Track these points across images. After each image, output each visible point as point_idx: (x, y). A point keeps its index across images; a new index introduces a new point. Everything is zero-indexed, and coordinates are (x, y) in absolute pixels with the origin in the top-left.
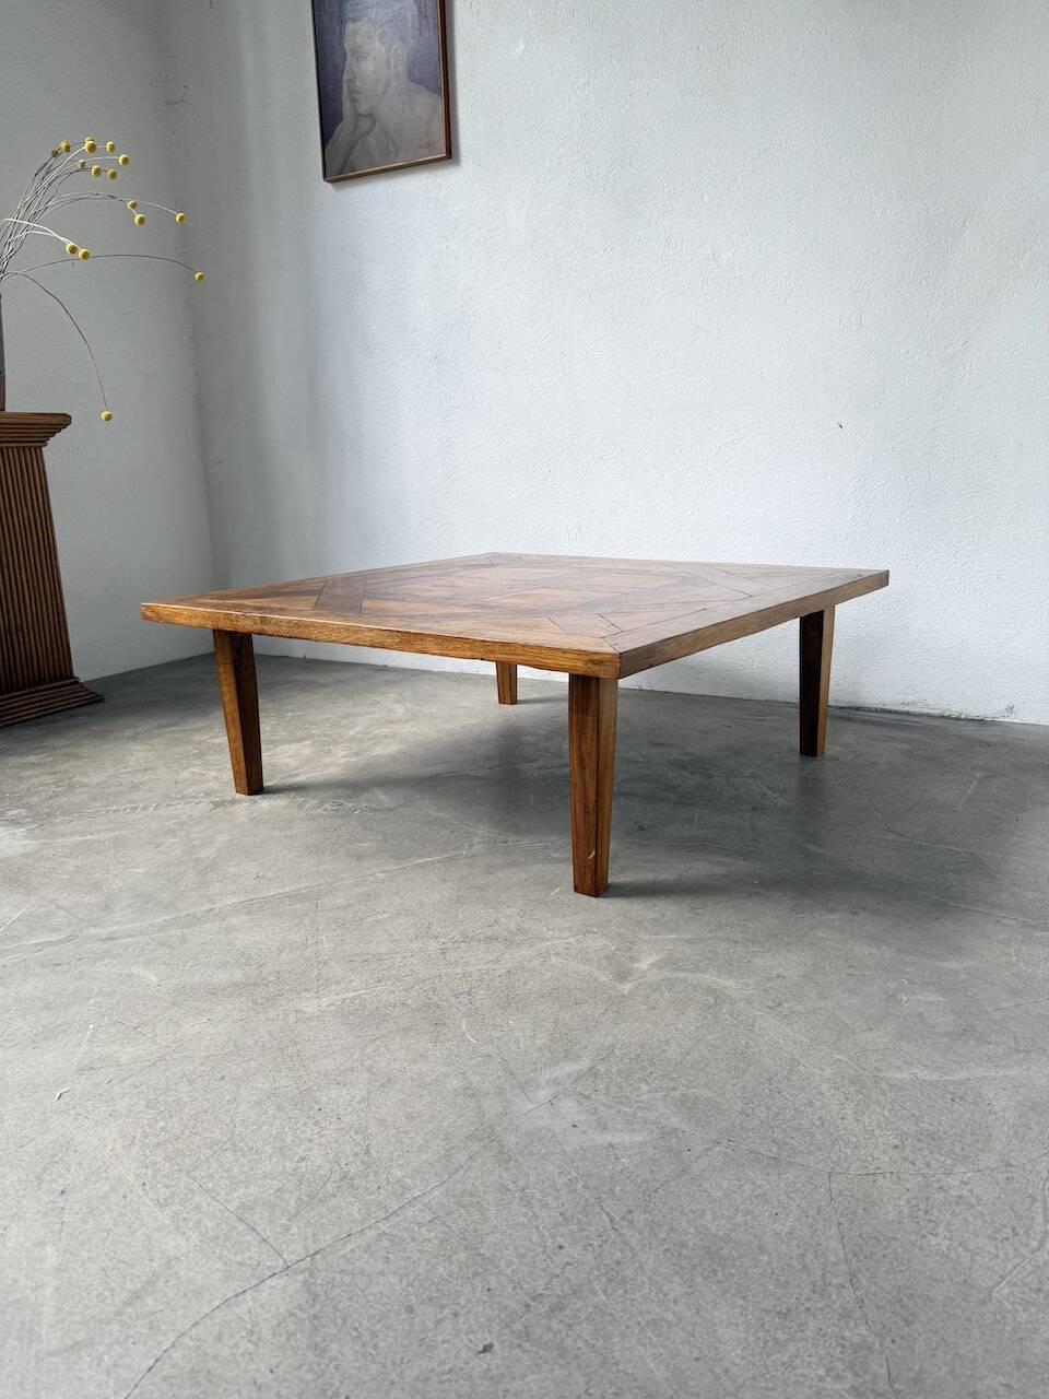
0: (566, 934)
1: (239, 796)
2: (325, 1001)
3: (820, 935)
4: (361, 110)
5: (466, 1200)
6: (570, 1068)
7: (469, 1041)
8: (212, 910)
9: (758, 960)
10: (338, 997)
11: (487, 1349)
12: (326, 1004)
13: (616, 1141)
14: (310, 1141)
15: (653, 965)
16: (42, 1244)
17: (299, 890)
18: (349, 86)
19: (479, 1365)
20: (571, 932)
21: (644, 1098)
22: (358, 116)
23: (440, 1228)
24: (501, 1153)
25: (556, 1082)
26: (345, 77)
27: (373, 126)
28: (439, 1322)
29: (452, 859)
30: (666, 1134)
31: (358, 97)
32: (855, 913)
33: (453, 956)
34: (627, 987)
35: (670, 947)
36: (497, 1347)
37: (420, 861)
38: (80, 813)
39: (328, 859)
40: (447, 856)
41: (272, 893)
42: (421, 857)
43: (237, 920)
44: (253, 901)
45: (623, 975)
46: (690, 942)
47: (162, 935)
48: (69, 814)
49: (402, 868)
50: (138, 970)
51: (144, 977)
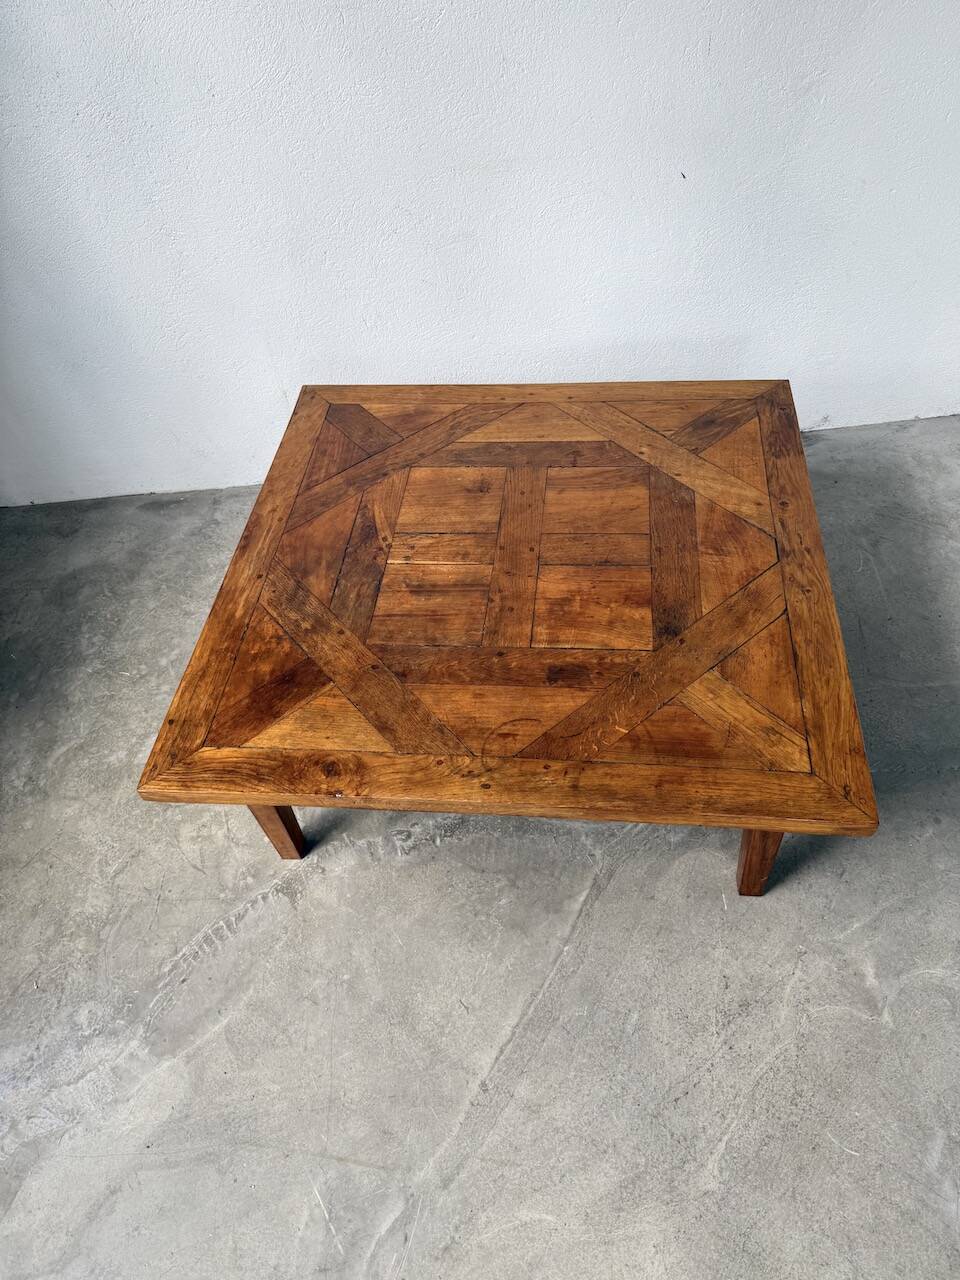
0: (789, 966)
2: (712, 1165)
3: (942, 867)
6: (938, 1145)
7: (852, 1155)
8: (483, 1084)
9: (932, 928)
10: (716, 1157)
12: (716, 1173)
15: (877, 976)
17: (524, 1014)
20: (789, 961)
25: (943, 1169)
29: (597, 888)
32: (937, 821)
33: (741, 1046)
34: (886, 1017)
35: (867, 944)
37: (577, 906)
38: (159, 979)
39: (497, 943)
40: (589, 883)
41: (508, 1031)
42: (570, 897)
43: (523, 1090)
44: (507, 1052)
45: (871, 1004)
46: (873, 927)
47: (484, 1148)
48: (151, 987)
49: (574, 927)
50: (524, 1215)
51: (540, 1221)
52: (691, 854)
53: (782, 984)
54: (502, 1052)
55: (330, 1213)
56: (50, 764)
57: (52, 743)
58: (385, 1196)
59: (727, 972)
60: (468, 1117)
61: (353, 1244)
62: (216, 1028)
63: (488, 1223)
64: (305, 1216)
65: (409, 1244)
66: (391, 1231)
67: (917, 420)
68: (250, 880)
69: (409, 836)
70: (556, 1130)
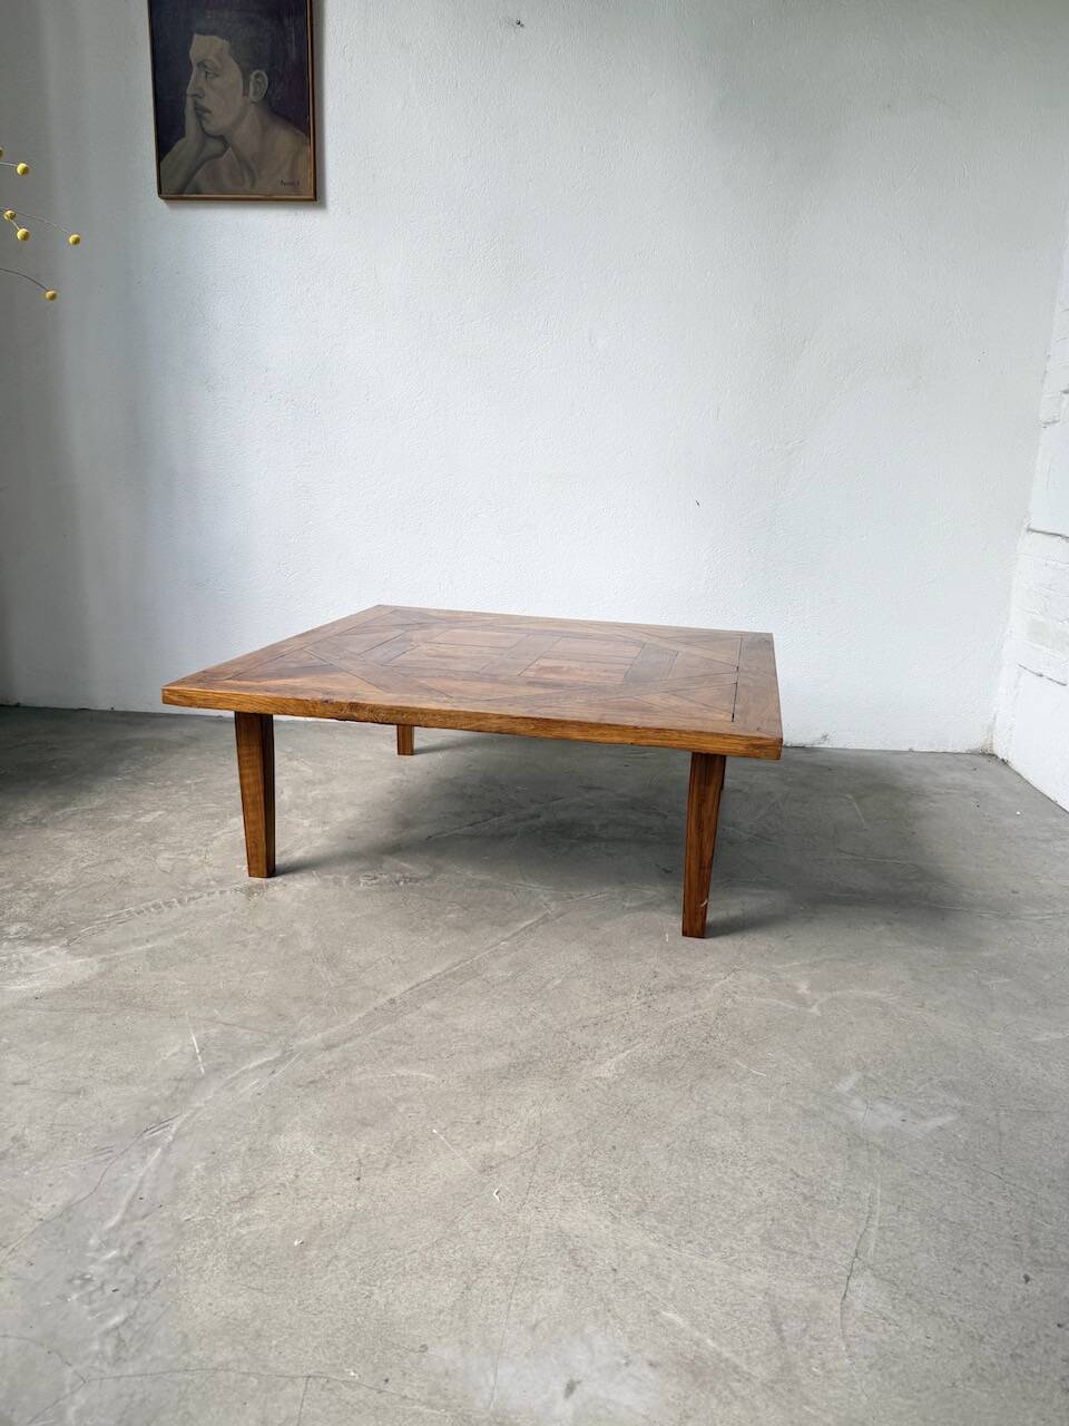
0: (722, 975)
1: (257, 880)
2: (610, 1064)
3: (889, 945)
4: (209, 128)
5: (902, 1189)
6: (852, 1079)
7: (758, 1075)
8: (392, 1000)
9: (873, 972)
10: (615, 1060)
11: (1027, 1279)
12: (612, 1068)
13: (940, 1124)
14: (747, 1178)
15: (810, 989)
16: (654, 1313)
17: (450, 969)
18: (195, 103)
19: (1034, 1288)
20: (722, 972)
21: (920, 1089)
22: (206, 135)
23: (910, 1213)
24: (882, 1152)
25: (854, 1092)
26: (190, 90)
27: (224, 151)
28: (982, 1272)
29: (546, 919)
30: (963, 1111)
31: (207, 115)
33: (660, 1008)
34: (814, 1010)
35: (804, 973)
36: (1031, 1276)
37: (522, 925)
38: (98, 919)
39: (436, 934)
40: (540, 916)
41: (429, 976)
42: (517, 921)
43: (431, 1006)
44: (422, 986)
45: (802, 1001)
46: (814, 965)
47: (377, 1033)
48: (88, 923)
49: (514, 935)
50: (402, 1071)
51: (418, 1077)
52: (642, 913)
53: (712, 982)
54: (418, 985)
55: (202, 1049)
56: (57, 814)
57: (64, 805)
58: (264, 1048)
59: (657, 969)
60: (369, 1014)
61: (217, 1069)
62: (140, 948)
63: (361, 1073)
64: (176, 1049)
65: (275, 1075)
66: (260, 1067)
67: (911, 751)
68: (212, 883)
69: (375, 878)
70: (456, 1030)
